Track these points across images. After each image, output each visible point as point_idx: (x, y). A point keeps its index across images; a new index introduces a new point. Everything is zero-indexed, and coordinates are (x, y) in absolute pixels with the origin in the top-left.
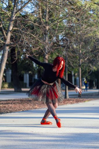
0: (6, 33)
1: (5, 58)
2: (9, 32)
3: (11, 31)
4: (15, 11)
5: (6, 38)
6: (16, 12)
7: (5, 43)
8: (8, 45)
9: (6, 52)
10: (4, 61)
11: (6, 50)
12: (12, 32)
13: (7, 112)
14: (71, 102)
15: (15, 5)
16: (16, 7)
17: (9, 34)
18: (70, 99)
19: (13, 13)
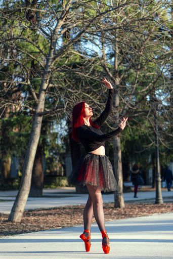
0: (36, 94)
1: (36, 136)
2: (43, 92)
3: (45, 90)
4: (52, 56)
5: (37, 102)
6: (54, 59)
7: (35, 111)
8: (40, 115)
9: (37, 127)
10: (34, 142)
11: (39, 123)
12: (47, 92)
13: (34, 231)
14: (163, 209)
15: (52, 47)
16: (53, 50)
17: (43, 96)
18: (165, 204)
19: (49, 59)
